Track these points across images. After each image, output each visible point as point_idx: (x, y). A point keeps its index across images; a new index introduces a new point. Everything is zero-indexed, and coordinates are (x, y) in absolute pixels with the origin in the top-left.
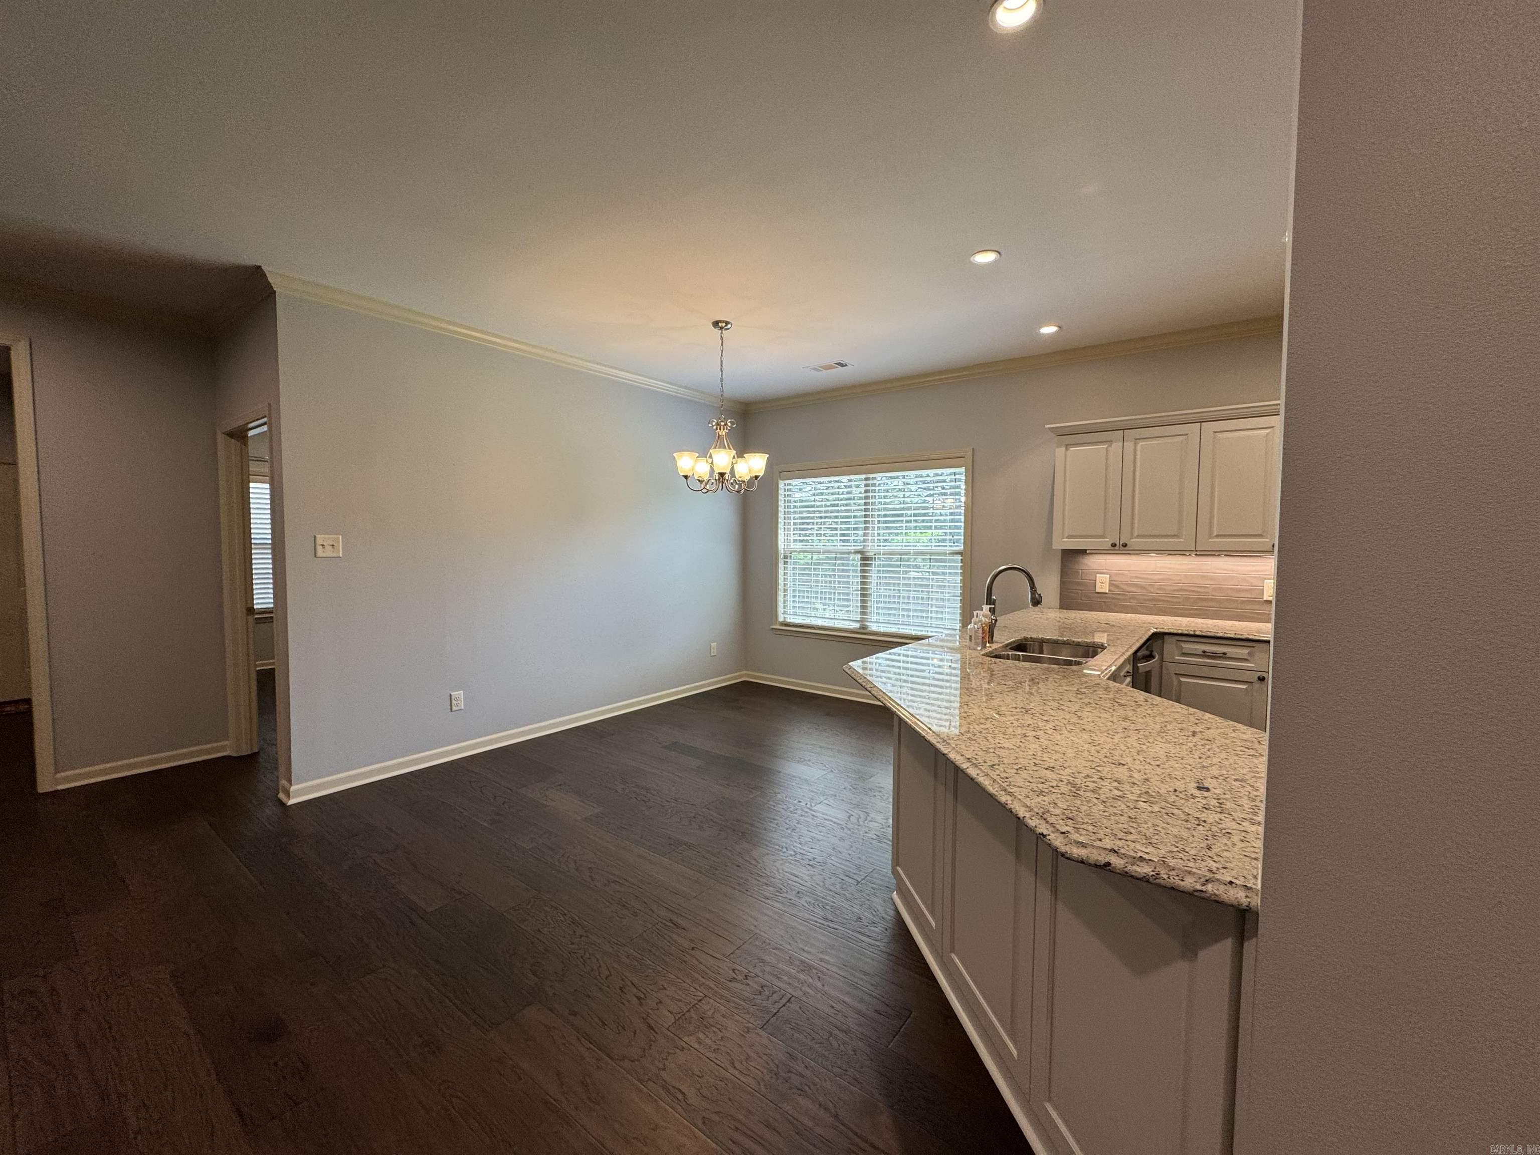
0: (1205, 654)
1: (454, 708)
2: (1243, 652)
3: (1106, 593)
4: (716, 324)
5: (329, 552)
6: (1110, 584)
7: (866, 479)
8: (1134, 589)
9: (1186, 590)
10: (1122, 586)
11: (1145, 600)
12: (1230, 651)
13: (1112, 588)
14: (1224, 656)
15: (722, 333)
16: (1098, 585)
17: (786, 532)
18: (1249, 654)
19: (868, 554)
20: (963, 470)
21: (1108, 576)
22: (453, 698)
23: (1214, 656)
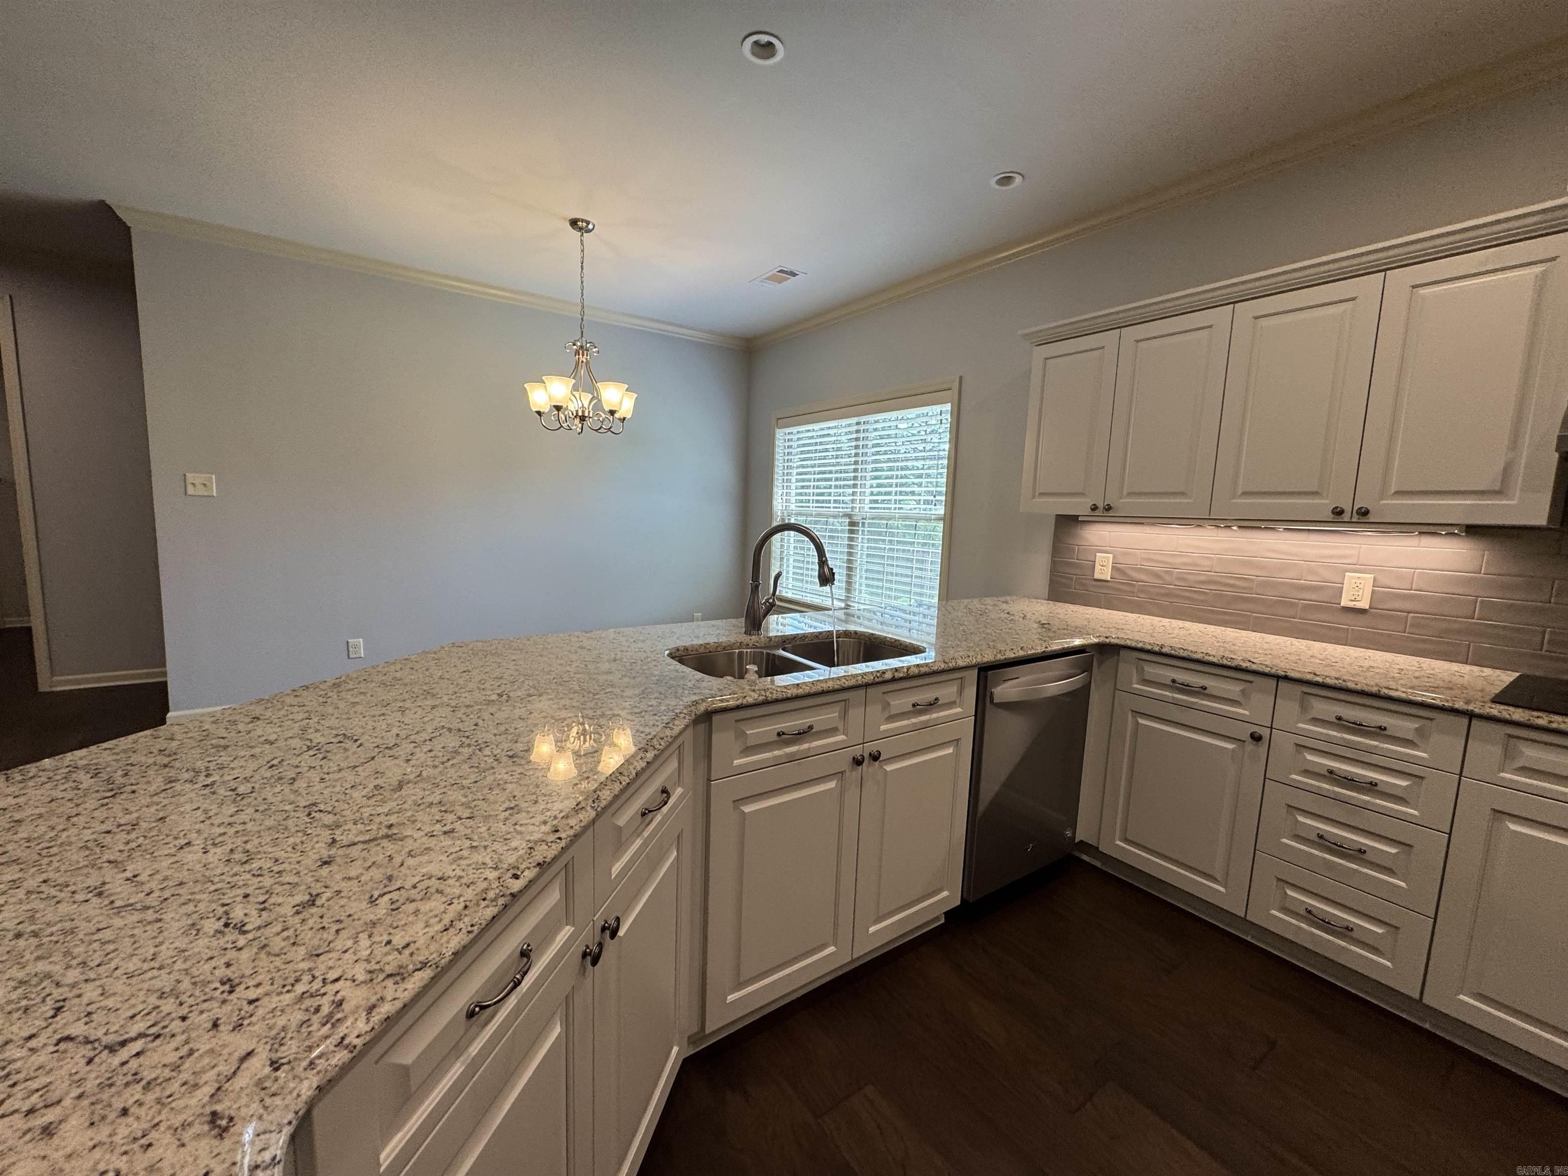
0: (1174, 685)
1: (352, 656)
2: (1232, 689)
3: (1107, 581)
4: (574, 223)
5: (201, 491)
6: (1113, 567)
7: (858, 423)
8: (1143, 577)
9: (1220, 583)
10: (1128, 572)
11: (1158, 594)
12: (1214, 684)
13: (1117, 575)
14: (1202, 692)
15: (582, 235)
16: (1098, 567)
17: (785, 491)
18: (1243, 691)
19: (855, 519)
20: (948, 407)
21: (1111, 555)
22: (350, 645)
23: (1185, 688)
